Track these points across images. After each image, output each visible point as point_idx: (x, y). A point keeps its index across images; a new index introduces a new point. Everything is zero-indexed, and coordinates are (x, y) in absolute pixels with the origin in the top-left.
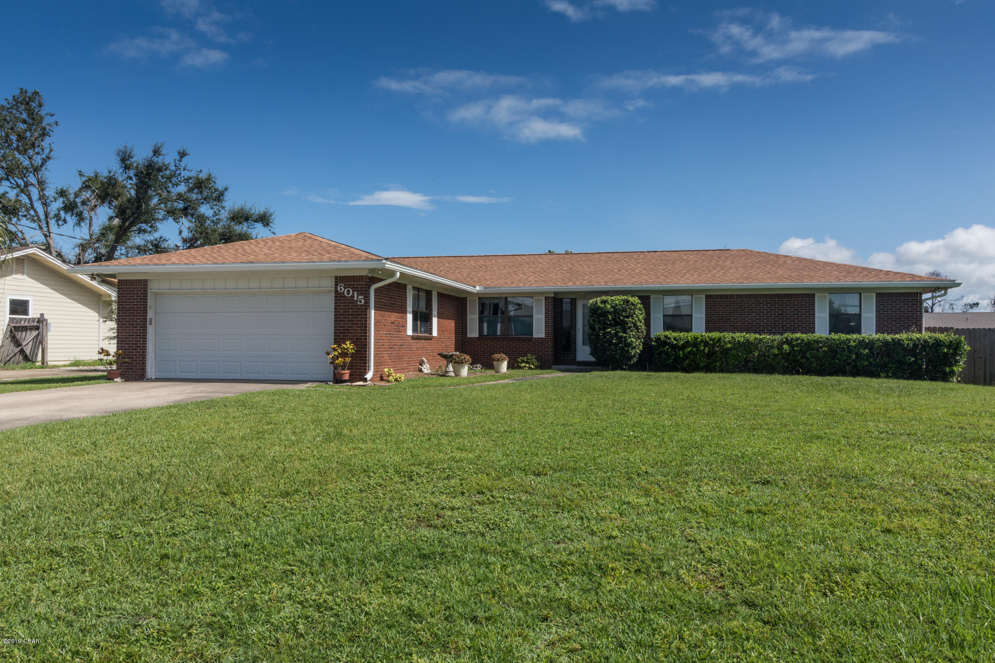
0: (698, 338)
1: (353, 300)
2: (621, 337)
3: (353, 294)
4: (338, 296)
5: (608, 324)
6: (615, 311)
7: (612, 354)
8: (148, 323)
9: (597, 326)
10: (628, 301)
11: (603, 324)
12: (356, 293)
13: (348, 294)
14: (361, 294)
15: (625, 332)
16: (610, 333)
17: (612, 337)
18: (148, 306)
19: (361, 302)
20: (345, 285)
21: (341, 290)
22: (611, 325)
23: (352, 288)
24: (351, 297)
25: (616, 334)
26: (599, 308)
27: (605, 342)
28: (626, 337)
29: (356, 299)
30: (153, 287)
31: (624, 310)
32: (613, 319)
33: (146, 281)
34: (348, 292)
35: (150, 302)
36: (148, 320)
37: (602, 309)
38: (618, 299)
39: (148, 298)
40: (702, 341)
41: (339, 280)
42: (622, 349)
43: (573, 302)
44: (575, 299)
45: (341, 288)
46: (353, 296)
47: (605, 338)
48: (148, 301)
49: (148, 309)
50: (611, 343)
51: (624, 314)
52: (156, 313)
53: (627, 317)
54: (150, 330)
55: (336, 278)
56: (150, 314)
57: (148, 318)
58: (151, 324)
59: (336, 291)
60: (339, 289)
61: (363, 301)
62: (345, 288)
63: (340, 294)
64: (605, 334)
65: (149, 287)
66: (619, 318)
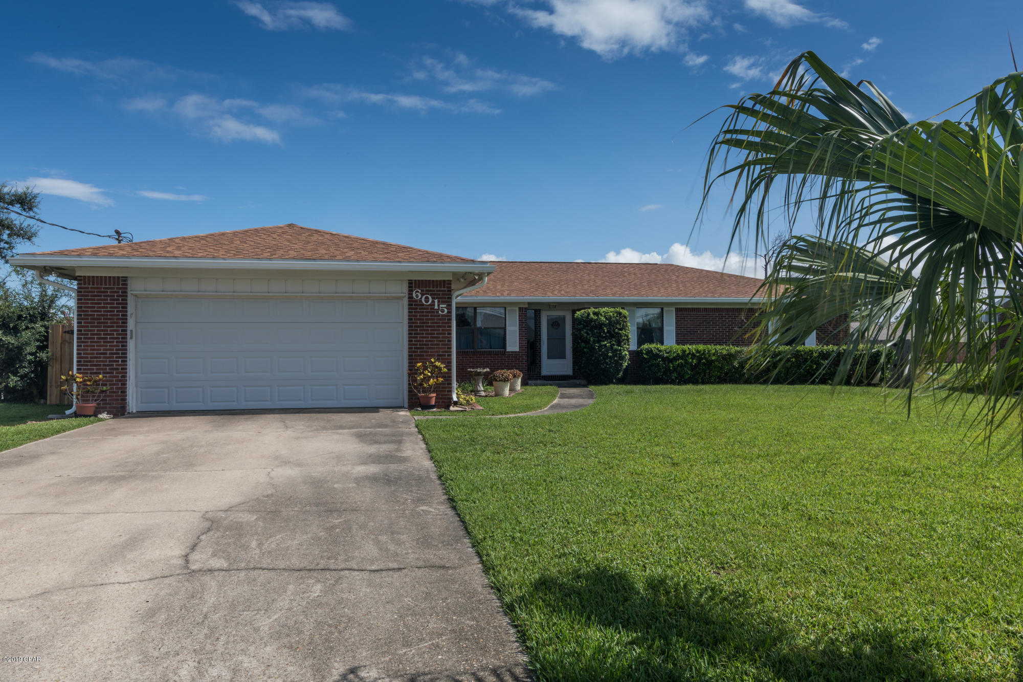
0: (685, 351)
1: (433, 309)
2: (616, 350)
3: (433, 302)
4: (413, 305)
5: (603, 337)
6: (610, 323)
7: (606, 367)
8: (129, 337)
9: (592, 339)
10: (620, 313)
11: (598, 337)
12: (436, 301)
13: (427, 301)
14: (443, 302)
15: (619, 345)
16: (605, 345)
17: (607, 351)
18: (129, 314)
19: (443, 311)
20: (422, 291)
21: (417, 296)
22: (606, 338)
23: (431, 295)
24: (430, 305)
25: (612, 345)
26: (592, 320)
27: (599, 355)
28: (620, 350)
29: (436, 307)
30: (135, 287)
31: (618, 322)
32: (608, 332)
33: (125, 279)
34: (427, 300)
35: (130, 309)
36: (128, 333)
37: (595, 321)
38: (610, 311)
39: (129, 302)
40: (689, 354)
41: (413, 285)
42: (616, 362)
43: (537, 313)
44: (540, 310)
45: (417, 295)
46: (433, 304)
47: (600, 351)
48: (129, 306)
49: (129, 317)
50: (606, 356)
51: (618, 326)
52: (136, 322)
53: (621, 329)
54: (131, 345)
55: (410, 283)
56: (131, 325)
57: (129, 329)
58: (131, 338)
59: (410, 298)
60: (414, 295)
61: (446, 310)
62: (422, 295)
63: (416, 301)
64: (601, 346)
65: (129, 287)
66: (614, 330)
